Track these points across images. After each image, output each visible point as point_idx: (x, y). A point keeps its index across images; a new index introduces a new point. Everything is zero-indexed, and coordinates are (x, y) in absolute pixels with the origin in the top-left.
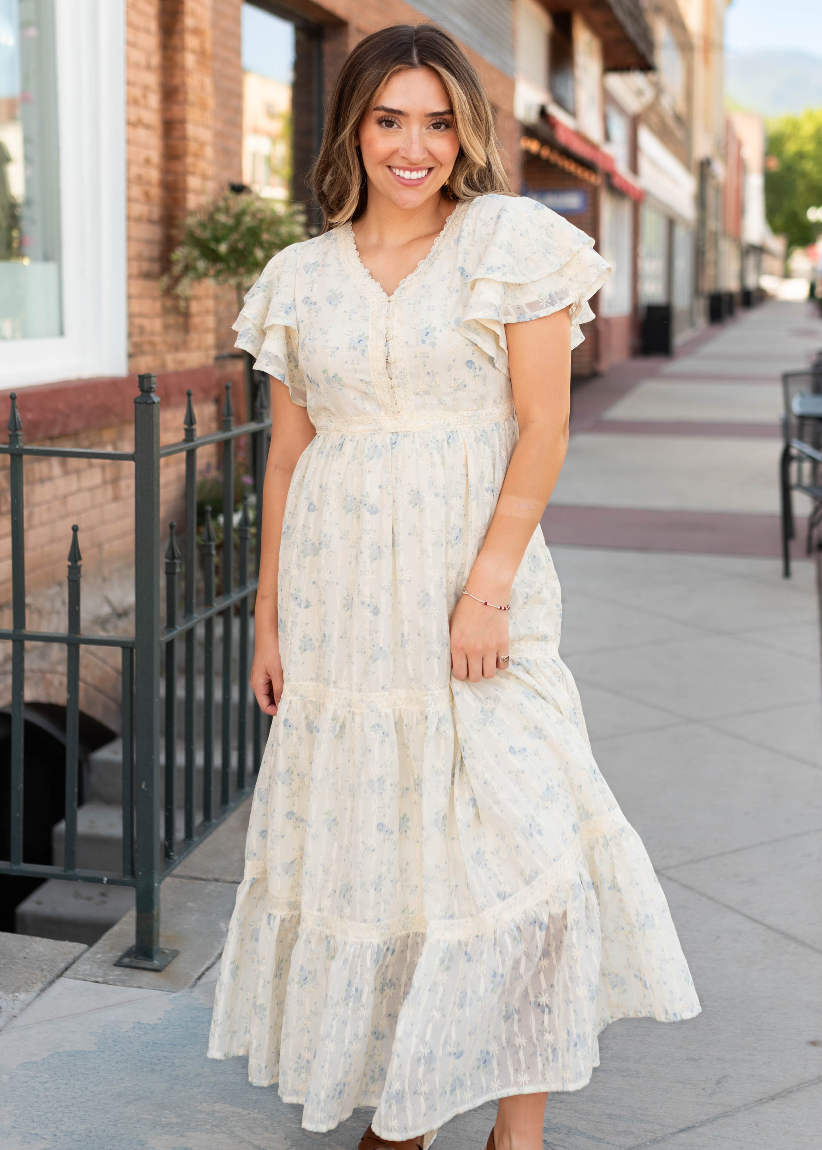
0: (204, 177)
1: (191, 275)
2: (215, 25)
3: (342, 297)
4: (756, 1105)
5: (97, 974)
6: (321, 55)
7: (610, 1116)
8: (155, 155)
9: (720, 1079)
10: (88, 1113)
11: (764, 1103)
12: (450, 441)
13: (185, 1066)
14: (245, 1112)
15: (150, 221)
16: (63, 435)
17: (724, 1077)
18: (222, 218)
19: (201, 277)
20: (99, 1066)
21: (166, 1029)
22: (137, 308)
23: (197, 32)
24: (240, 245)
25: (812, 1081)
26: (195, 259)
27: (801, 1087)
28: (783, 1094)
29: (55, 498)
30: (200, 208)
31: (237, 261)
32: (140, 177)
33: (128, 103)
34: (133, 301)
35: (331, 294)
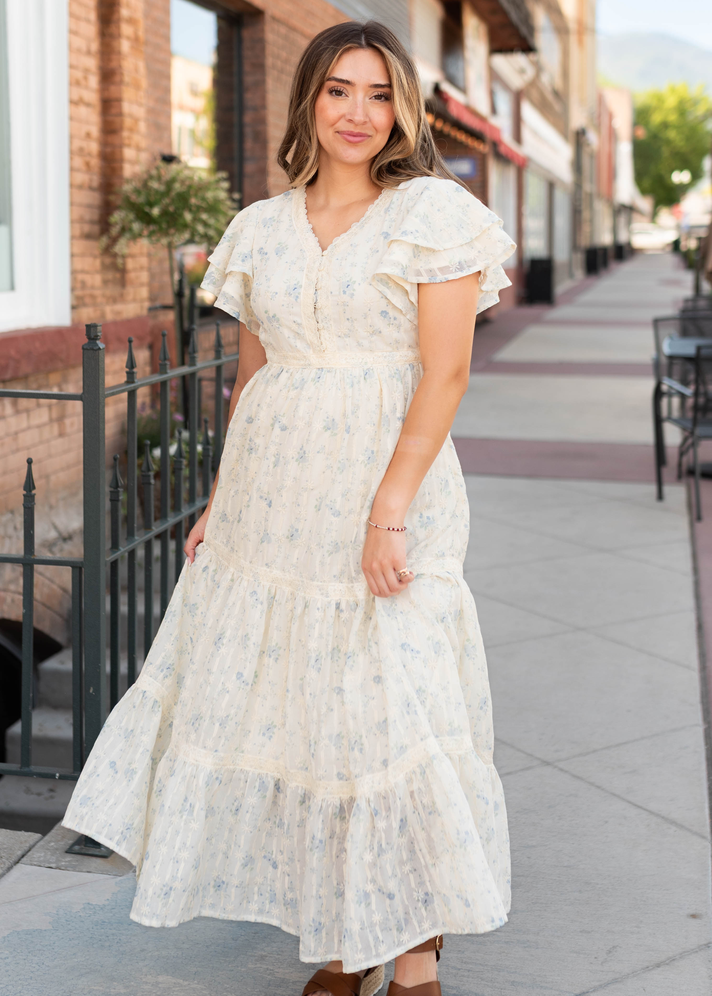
0: (139, 149)
1: (127, 235)
2: (147, 15)
3: (287, 249)
4: (643, 972)
5: (50, 860)
6: (240, 41)
7: (513, 983)
8: (95, 130)
9: (611, 949)
10: (45, 986)
11: (649, 970)
12: (367, 376)
13: (131, 942)
14: (186, 983)
15: (91, 188)
16: (15, 379)
17: (614, 947)
18: (155, 185)
19: (135, 237)
20: (54, 943)
21: (113, 909)
22: (79, 265)
23: (131, 21)
24: (171, 209)
25: (693, 950)
26: (131, 222)
27: (682, 955)
28: (667, 962)
29: (7, 435)
30: (135, 176)
31: (168, 223)
32: (81, 150)
33: (71, 84)
34: (76, 259)
35: (279, 246)
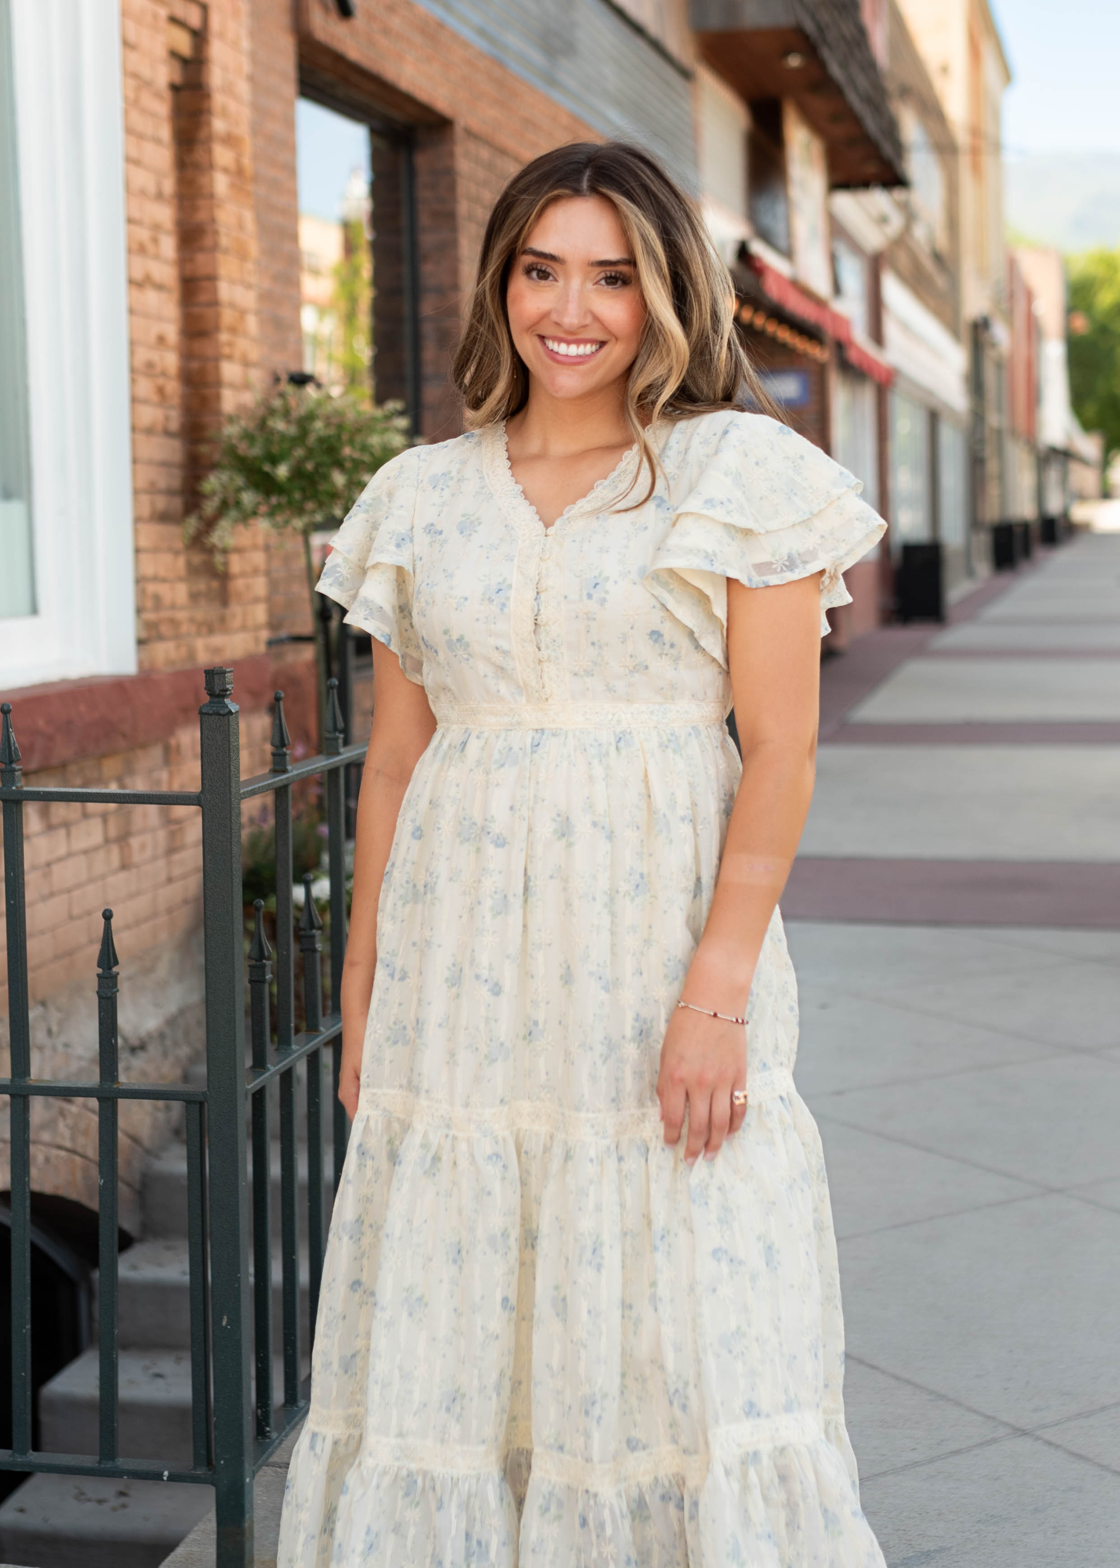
0: (246, 363)
1: (233, 513)
2: (256, 130)
3: (480, 524)
6: (412, 173)
8: (172, 332)
12: (621, 745)
15: (167, 433)
18: (279, 425)
19: (247, 516)
22: (149, 567)
23: (230, 140)
24: (309, 466)
26: (239, 490)
30: (243, 411)
31: (303, 490)
32: (150, 365)
33: (130, 251)
34: (143, 557)
35: (464, 519)
